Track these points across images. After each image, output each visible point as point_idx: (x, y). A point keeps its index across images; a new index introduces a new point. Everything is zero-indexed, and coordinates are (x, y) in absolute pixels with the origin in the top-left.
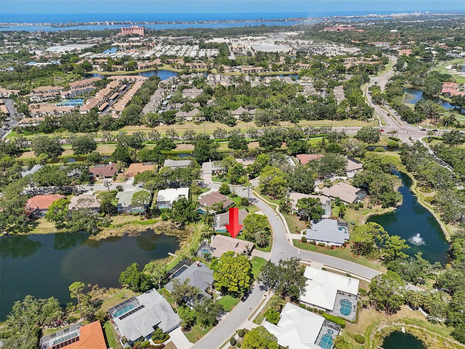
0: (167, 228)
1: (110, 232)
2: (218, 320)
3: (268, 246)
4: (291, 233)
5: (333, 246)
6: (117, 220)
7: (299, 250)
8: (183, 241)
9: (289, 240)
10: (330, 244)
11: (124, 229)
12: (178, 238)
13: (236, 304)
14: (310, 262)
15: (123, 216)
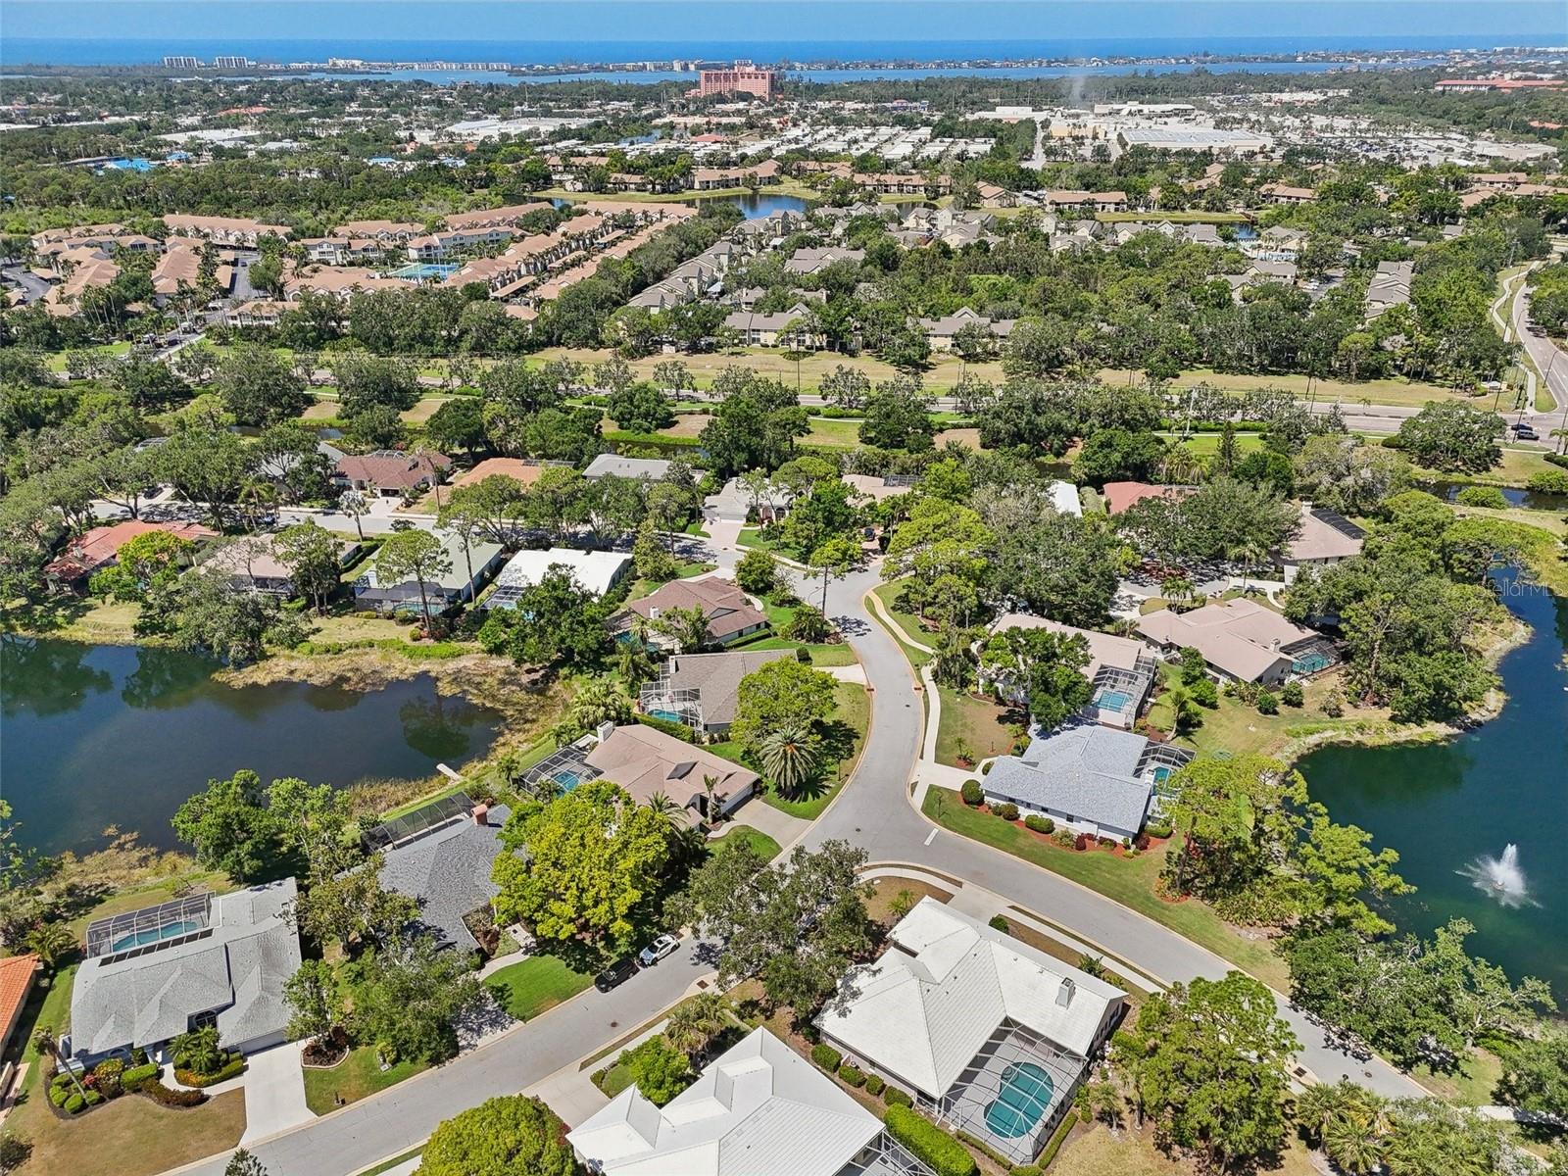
0: (489, 680)
1: (294, 664)
2: (462, 1043)
3: (816, 795)
4: (938, 760)
5: (1090, 837)
6: (336, 629)
7: (937, 829)
8: (519, 731)
9: (914, 786)
10: (1078, 829)
11: (346, 661)
12: (504, 719)
13: (566, 995)
14: (959, 884)
15: (362, 621)
